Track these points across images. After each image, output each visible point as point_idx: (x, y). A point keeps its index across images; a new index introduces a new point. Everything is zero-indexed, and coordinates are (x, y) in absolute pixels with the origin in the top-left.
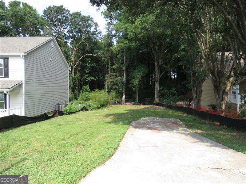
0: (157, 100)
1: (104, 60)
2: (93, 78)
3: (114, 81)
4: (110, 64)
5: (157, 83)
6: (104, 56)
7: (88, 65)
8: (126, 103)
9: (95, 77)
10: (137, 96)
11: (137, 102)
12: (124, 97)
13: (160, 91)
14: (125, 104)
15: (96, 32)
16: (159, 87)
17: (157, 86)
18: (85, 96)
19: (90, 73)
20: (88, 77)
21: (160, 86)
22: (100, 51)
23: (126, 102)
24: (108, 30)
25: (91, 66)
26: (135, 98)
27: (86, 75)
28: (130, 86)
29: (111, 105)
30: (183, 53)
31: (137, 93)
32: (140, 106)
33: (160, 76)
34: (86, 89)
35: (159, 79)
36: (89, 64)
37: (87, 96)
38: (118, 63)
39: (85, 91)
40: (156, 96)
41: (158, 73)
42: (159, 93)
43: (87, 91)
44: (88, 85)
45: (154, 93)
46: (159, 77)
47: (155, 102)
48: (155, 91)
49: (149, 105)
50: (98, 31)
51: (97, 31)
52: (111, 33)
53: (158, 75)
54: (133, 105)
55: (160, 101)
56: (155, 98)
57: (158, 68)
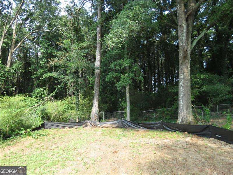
5: (184, 61)
10: (128, 104)
11: (128, 118)
14: (95, 126)
16: (191, 78)
17: (185, 69)
21: (192, 72)
23: (99, 121)
26: (124, 109)
31: (128, 95)
33: (192, 43)
41: (187, 33)
42: (192, 94)
45: (177, 94)
47: (179, 121)
48: (181, 88)
53: (187, 40)
54: (118, 127)
55: (195, 118)
56: (180, 109)
57: (187, 20)
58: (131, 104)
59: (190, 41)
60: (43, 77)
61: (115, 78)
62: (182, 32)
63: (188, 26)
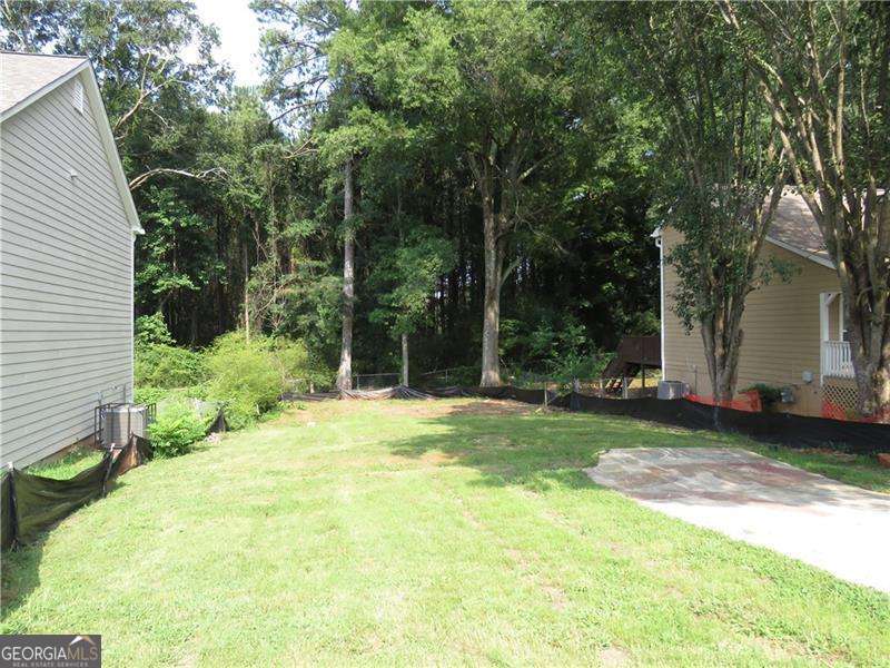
0: (491, 376)
1: (247, 199)
2: (185, 281)
3: (302, 296)
4: (273, 218)
5: (490, 303)
6: (247, 182)
7: (166, 222)
8: (360, 392)
9: (193, 278)
10: (406, 361)
11: (406, 383)
12: (346, 365)
13: (502, 335)
15: (208, 70)
16: (500, 324)
17: (492, 314)
18: (156, 364)
19: (168, 257)
20: (160, 274)
21: (503, 314)
22: (226, 158)
23: (354, 387)
24: (272, 63)
25: (176, 225)
26: (398, 369)
27: (152, 268)
28: (376, 316)
29: (301, 403)
30: (607, 183)
31: (405, 346)
32: (425, 402)
34: (151, 331)
35: (498, 289)
36: (168, 215)
37: (165, 362)
38: (311, 216)
39: (150, 341)
40: (487, 358)
41: (497, 262)
42: (500, 346)
43: (157, 341)
44: (159, 313)
45: (481, 345)
46: (499, 278)
47: (483, 384)
48: (486, 339)
49: (462, 396)
50: (219, 68)
51: (211, 63)
52: (280, 82)
53: (497, 270)
54: (393, 397)
55: (503, 379)
56: (484, 367)
57: (497, 243)
58: (409, 359)
59: (499, 274)
60: (157, 287)
61: (386, 320)
62: (490, 260)
63: (497, 252)
